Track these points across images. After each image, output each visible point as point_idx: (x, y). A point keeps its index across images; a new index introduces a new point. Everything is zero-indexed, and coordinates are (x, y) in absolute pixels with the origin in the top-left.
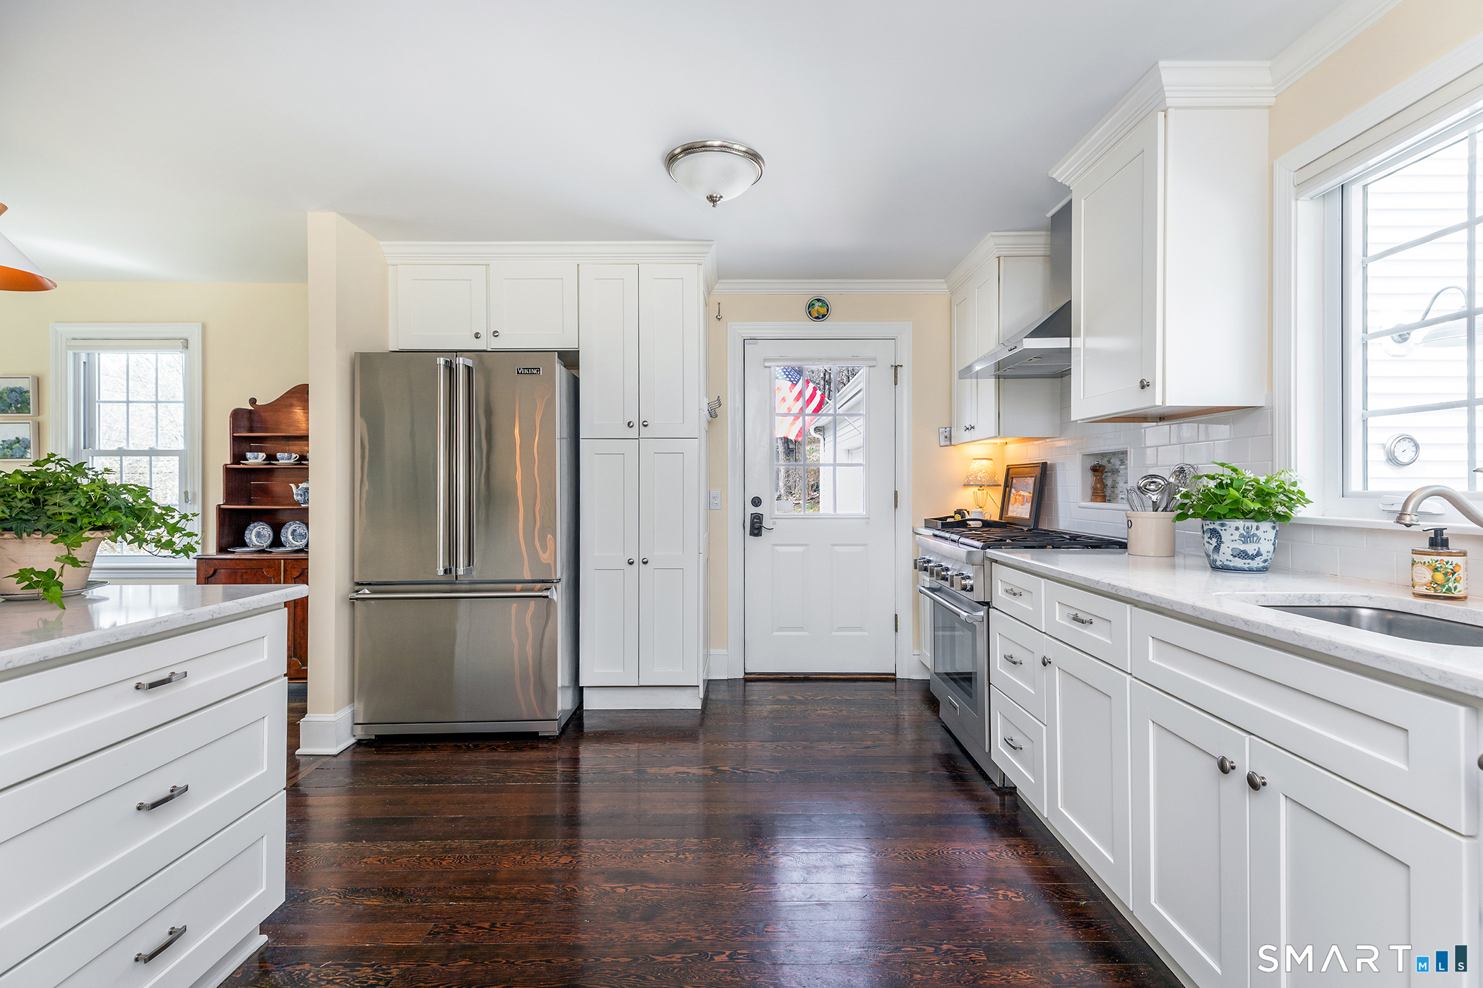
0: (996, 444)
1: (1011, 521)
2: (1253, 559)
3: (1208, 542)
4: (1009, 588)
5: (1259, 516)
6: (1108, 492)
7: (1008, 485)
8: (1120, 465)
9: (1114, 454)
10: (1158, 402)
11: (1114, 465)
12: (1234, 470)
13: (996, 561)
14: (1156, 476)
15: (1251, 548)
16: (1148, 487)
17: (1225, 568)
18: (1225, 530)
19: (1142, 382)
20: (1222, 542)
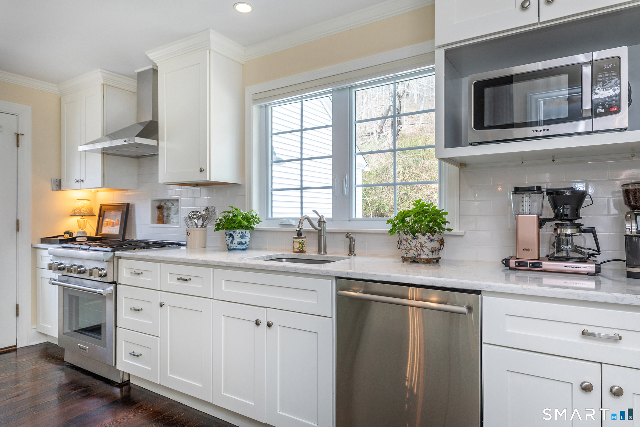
0: (91, 191)
1: (105, 236)
2: (244, 245)
3: (229, 239)
4: (133, 271)
5: (247, 228)
6: (165, 219)
7: (102, 215)
8: (171, 206)
9: (168, 200)
10: (208, 179)
11: (168, 206)
12: (237, 209)
13: (121, 258)
14: (196, 211)
15: (243, 241)
16: (193, 216)
17: (235, 250)
18: (235, 234)
19: (200, 169)
20: (234, 239)
